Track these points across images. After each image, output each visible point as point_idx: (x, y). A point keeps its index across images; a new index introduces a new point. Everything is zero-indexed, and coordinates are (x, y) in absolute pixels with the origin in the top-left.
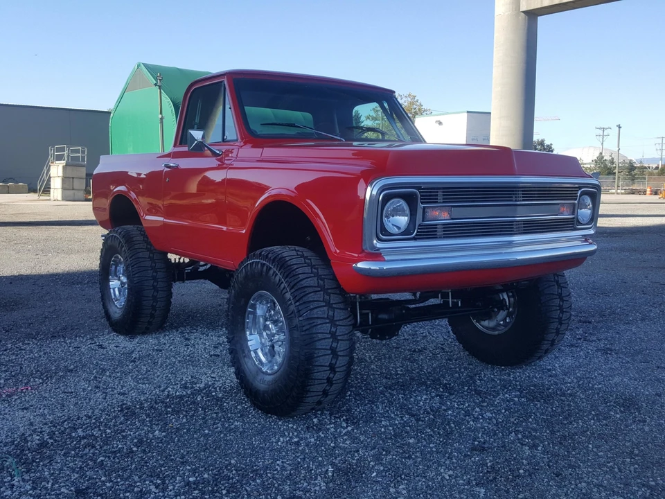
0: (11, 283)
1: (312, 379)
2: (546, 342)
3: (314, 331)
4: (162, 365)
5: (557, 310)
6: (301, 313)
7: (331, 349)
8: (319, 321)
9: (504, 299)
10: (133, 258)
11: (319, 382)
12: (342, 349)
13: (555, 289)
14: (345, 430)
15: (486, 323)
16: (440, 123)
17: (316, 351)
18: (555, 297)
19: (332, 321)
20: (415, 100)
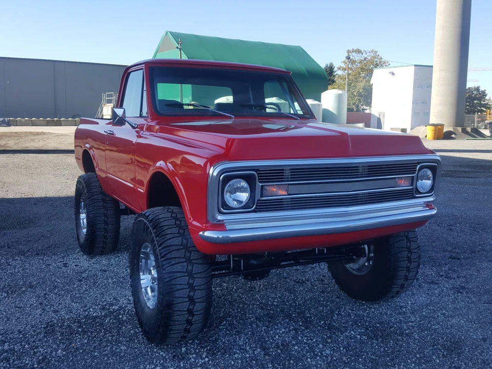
0: (35, 204)
1: (173, 321)
2: (396, 286)
3: (174, 283)
4: (99, 285)
5: (405, 261)
6: (164, 267)
7: (189, 296)
8: (179, 275)
9: (364, 248)
10: (90, 199)
11: (179, 323)
12: (199, 297)
13: (404, 243)
14: (203, 361)
15: (351, 265)
16: (393, 74)
17: (175, 299)
18: (404, 249)
19: (191, 275)
20: (377, 54)
